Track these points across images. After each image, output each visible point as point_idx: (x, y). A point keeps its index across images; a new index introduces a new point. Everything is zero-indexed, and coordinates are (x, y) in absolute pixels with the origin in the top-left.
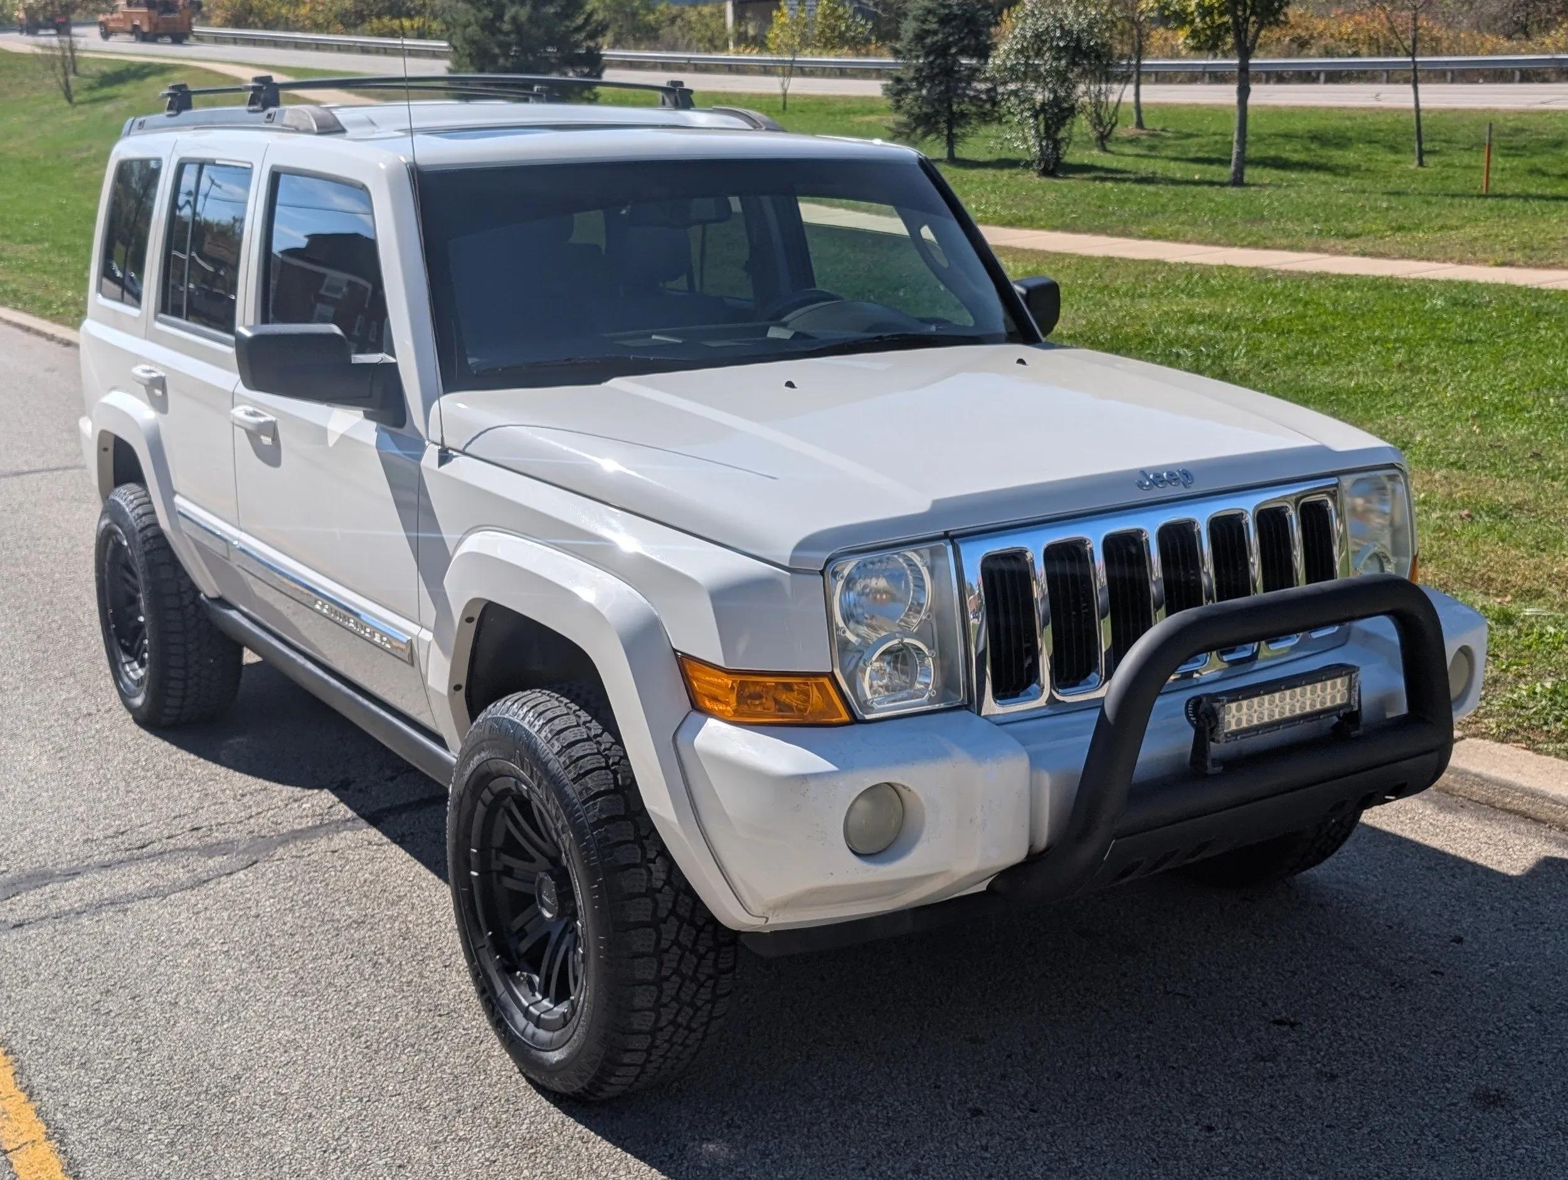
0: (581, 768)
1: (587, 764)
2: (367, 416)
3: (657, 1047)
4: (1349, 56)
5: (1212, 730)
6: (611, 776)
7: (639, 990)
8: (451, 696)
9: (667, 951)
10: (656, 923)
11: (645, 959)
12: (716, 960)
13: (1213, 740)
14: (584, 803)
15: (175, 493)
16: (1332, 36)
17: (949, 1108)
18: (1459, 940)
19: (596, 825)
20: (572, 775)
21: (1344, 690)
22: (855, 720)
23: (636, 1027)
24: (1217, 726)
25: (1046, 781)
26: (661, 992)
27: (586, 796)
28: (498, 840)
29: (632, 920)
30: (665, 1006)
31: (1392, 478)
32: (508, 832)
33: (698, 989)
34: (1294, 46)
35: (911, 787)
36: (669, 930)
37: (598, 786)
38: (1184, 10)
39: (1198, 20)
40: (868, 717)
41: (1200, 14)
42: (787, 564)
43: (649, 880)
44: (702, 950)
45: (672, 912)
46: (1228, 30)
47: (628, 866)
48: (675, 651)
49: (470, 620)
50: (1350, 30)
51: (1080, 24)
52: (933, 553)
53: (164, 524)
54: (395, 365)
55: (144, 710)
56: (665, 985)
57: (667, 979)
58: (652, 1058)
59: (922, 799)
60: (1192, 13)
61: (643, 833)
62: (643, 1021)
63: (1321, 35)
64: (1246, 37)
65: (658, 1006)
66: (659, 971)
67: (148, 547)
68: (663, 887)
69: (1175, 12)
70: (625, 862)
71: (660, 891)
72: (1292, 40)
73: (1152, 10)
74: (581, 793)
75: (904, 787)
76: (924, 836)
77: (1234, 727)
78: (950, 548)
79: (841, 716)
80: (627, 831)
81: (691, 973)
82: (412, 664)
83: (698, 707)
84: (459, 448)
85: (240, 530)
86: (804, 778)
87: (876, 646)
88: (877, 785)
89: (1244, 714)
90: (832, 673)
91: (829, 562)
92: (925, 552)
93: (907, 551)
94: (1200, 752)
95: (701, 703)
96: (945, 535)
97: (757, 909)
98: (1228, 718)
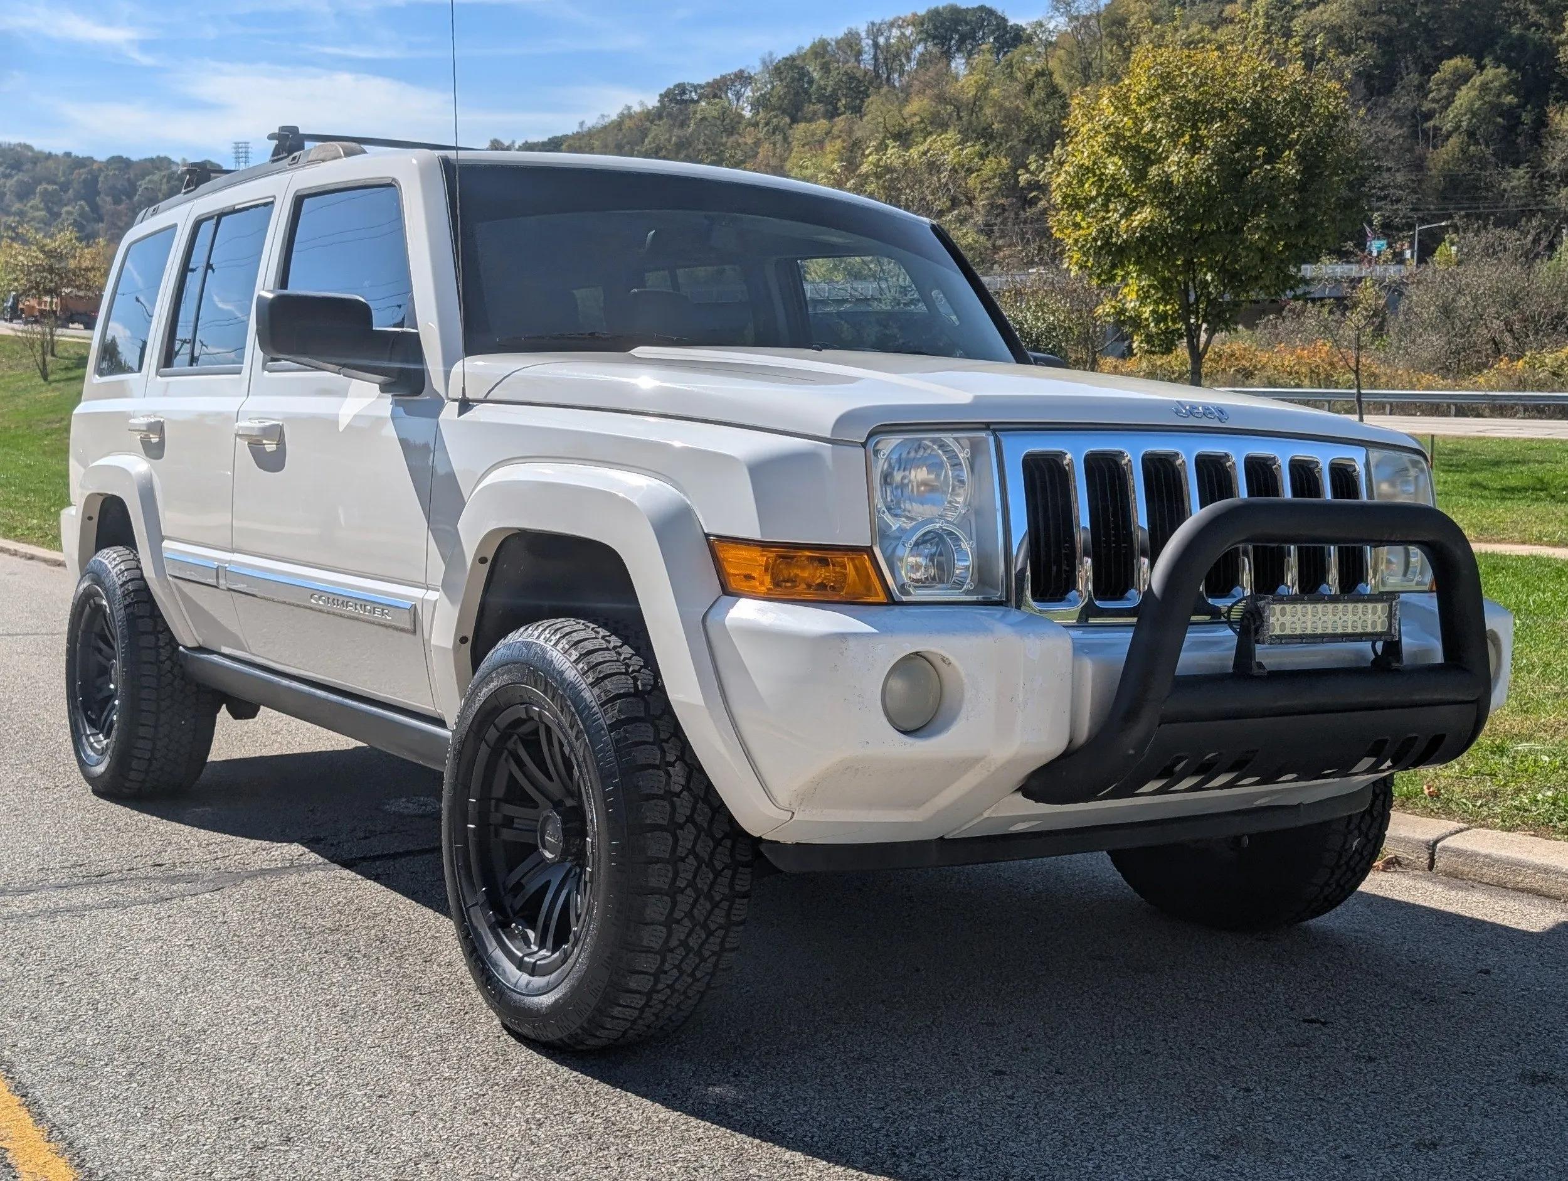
0: (600, 672)
1: (607, 669)
2: (384, 388)
3: (666, 973)
4: (1291, 387)
5: (1257, 631)
6: (631, 681)
7: (652, 899)
8: (456, 649)
9: (683, 860)
10: (673, 827)
11: (659, 865)
12: (733, 878)
13: (1257, 642)
14: (602, 705)
15: (163, 538)
16: (1275, 368)
18: (1487, 972)
19: (612, 727)
20: (590, 680)
21: (1384, 618)
22: (894, 601)
23: (645, 943)
24: (1261, 625)
25: (1088, 667)
26: (674, 903)
27: (604, 698)
28: (499, 790)
29: (648, 821)
30: (678, 922)
31: (1415, 464)
32: (511, 775)
33: (712, 910)
34: (1239, 376)
35: (952, 659)
36: (687, 836)
37: (617, 689)
38: (1139, 316)
39: (1152, 325)
40: (905, 599)
41: (1154, 319)
42: (828, 435)
43: (668, 783)
44: (719, 865)
45: (690, 819)
46: (1181, 336)
48: (707, 535)
49: (483, 560)
50: (1292, 364)
51: (1038, 328)
52: (976, 448)
53: (149, 572)
54: (417, 334)
55: (107, 777)
56: (679, 898)
57: (682, 891)
58: (660, 986)
59: (963, 674)
60: (1147, 319)
61: (663, 736)
62: (653, 937)
63: (1263, 367)
64: (1198, 341)
65: (670, 922)
66: (674, 880)
67: (129, 600)
68: (681, 792)
69: (1130, 317)
70: (644, 762)
71: (678, 795)
72: (1237, 371)
73: (1108, 315)
74: (599, 696)
75: (944, 660)
76: (963, 714)
77: (1277, 632)
78: (991, 439)
79: (877, 595)
80: (646, 732)
81: (706, 889)
82: (414, 632)
83: (728, 591)
84: (481, 396)
85: (233, 551)
86: (843, 636)
87: (915, 529)
88: (917, 654)
89: (1288, 619)
90: (871, 548)
91: (870, 436)
92: (966, 443)
93: (948, 438)
94: (1244, 652)
95: (733, 584)
96: (987, 426)
97: (782, 798)
98: (1272, 620)
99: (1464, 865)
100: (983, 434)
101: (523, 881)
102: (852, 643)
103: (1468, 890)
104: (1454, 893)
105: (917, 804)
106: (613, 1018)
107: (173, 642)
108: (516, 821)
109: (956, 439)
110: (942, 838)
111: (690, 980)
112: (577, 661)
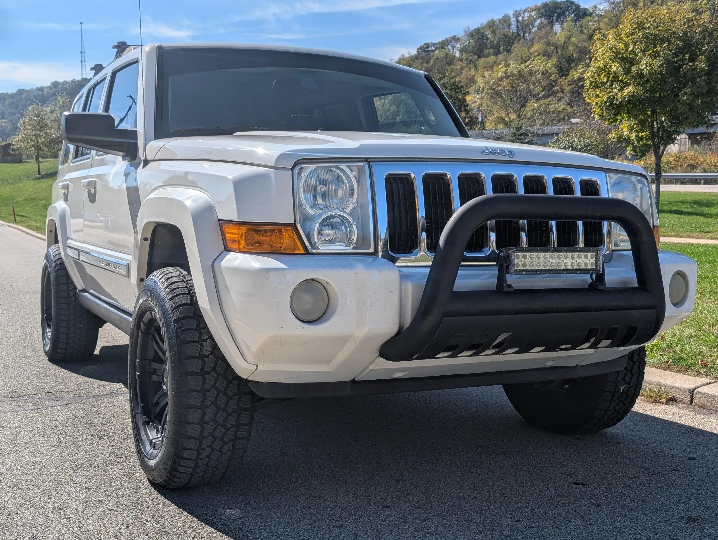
0: (175, 293)
1: (178, 291)
2: (124, 159)
3: (203, 449)
4: (715, 173)
5: (508, 267)
6: (190, 297)
7: (192, 411)
8: (138, 284)
9: (209, 390)
10: (203, 373)
11: (195, 393)
12: (239, 401)
13: (508, 273)
14: (173, 310)
15: (68, 239)
16: (707, 164)
17: (372, 504)
19: (176, 321)
20: (170, 297)
21: (593, 260)
22: (307, 253)
23: (189, 434)
24: (510, 264)
25: (409, 287)
26: (204, 414)
27: (174, 306)
28: (151, 356)
29: (189, 370)
30: (207, 423)
33: (227, 417)
34: (689, 168)
35: (330, 282)
36: (211, 379)
37: (181, 301)
38: (629, 138)
39: (636, 142)
40: (315, 251)
41: (637, 140)
42: (273, 165)
43: (201, 350)
44: (230, 394)
45: (213, 369)
46: (650, 147)
47: (189, 342)
48: (219, 220)
49: (146, 239)
50: (716, 161)
52: (360, 170)
53: (63, 256)
54: (136, 131)
56: (207, 410)
57: (208, 407)
58: (201, 457)
59: (337, 290)
60: (633, 140)
61: (202, 326)
62: (194, 431)
63: (702, 164)
64: (659, 150)
65: (202, 423)
66: (203, 401)
67: (57, 268)
68: (209, 355)
69: (625, 139)
70: (190, 339)
71: (207, 357)
72: (688, 166)
73: (614, 138)
74: (172, 305)
75: (327, 283)
76: (336, 313)
77: (521, 268)
78: (367, 167)
79: (299, 249)
80: (193, 323)
81: (223, 406)
82: (129, 277)
83: (227, 250)
84: (152, 159)
85: (84, 242)
86: (268, 270)
87: (321, 215)
88: (313, 279)
89: (528, 261)
90: (295, 224)
91: (295, 165)
92: (355, 169)
93: (343, 166)
94: (501, 279)
95: (231, 245)
96: (366, 160)
97: (250, 358)
98: (517, 261)
99: (708, 401)
100: (362, 164)
101: (159, 401)
102: (272, 274)
103: (707, 415)
104: (698, 416)
105: (328, 361)
106: (180, 472)
107: (75, 288)
108: (158, 371)
109: (349, 167)
110: (353, 380)
111: (219, 453)
112: (166, 288)
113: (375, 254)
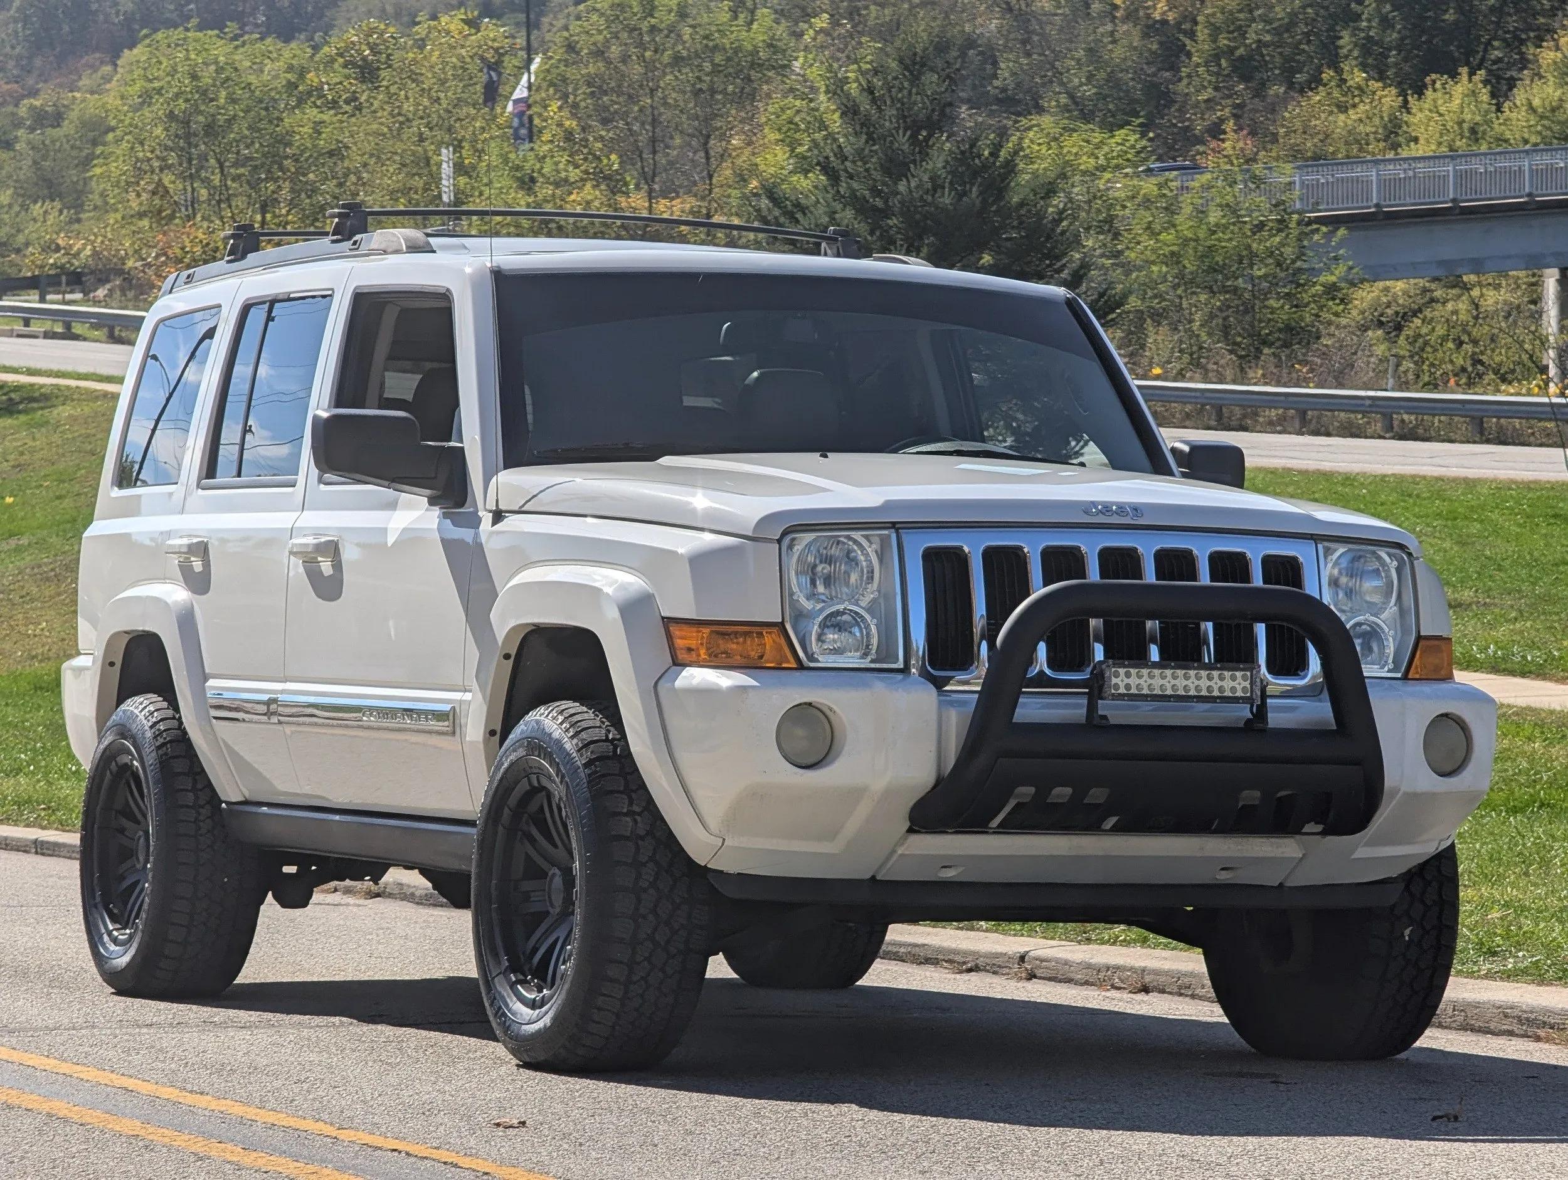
0: (586, 740)
2: (432, 501)
3: (634, 983)
5: (1102, 692)
8: (486, 742)
13: (1102, 699)
15: (206, 678)
21: (1247, 684)
22: (801, 667)
24: (1103, 685)
25: (953, 717)
27: (587, 759)
32: (526, 854)
35: (835, 708)
40: (812, 665)
42: (750, 534)
48: (663, 618)
49: (507, 657)
52: (884, 542)
54: (462, 448)
59: (844, 719)
75: (830, 710)
76: (844, 753)
77: (1122, 690)
78: (894, 536)
79: (789, 662)
82: (454, 733)
83: (678, 664)
84: (512, 508)
85: (285, 680)
87: (822, 610)
88: (810, 704)
89: (1133, 681)
90: (782, 623)
91: (785, 534)
92: (877, 540)
93: (856, 535)
94: (1092, 708)
95: (682, 656)
96: (893, 525)
97: (713, 824)
98: (1114, 681)
100: (886, 532)
107: (214, 797)
108: (532, 894)
109: (867, 537)
110: (873, 877)
113: (905, 670)
